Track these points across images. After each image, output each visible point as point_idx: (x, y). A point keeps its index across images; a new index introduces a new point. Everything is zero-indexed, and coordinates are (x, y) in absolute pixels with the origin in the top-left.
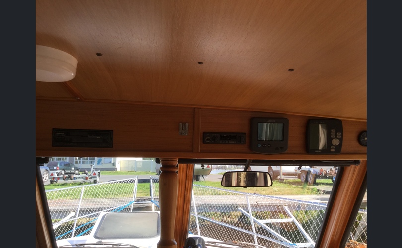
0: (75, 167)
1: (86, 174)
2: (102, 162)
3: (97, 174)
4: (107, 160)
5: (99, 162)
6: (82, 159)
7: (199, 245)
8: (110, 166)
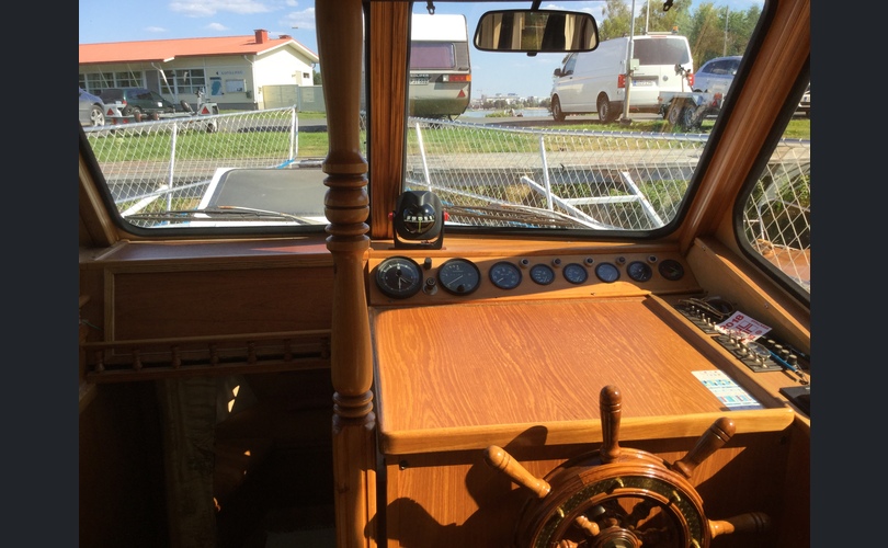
0: (163, 102)
1: (186, 110)
2: (223, 89)
3: (210, 110)
4: (234, 86)
5: (216, 89)
6: (175, 82)
7: (426, 206)
8: (241, 99)
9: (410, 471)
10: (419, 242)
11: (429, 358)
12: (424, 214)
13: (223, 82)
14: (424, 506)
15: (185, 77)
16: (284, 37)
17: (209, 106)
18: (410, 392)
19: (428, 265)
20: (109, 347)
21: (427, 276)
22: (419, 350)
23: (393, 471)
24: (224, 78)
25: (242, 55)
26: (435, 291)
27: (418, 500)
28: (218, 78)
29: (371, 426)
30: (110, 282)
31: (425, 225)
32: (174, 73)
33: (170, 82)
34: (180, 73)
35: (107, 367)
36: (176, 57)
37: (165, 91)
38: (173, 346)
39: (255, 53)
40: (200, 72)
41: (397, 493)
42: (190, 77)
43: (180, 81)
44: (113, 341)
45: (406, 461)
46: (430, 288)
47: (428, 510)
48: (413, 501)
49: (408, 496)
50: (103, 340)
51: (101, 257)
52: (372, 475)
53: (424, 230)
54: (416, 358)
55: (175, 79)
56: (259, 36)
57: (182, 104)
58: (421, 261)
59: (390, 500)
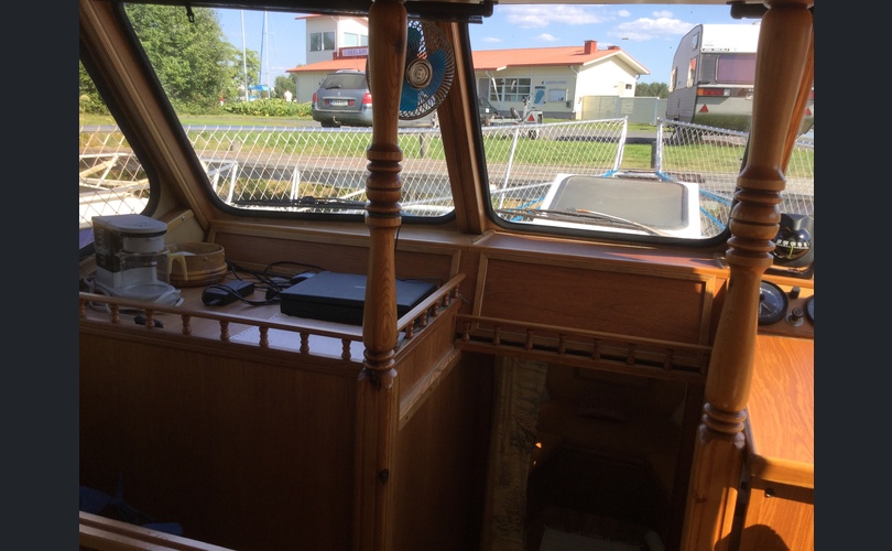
0: (491, 108)
1: (514, 117)
2: (545, 98)
3: (536, 118)
4: (557, 95)
5: (538, 98)
6: (503, 90)
7: (802, 231)
8: (561, 108)
9: (774, 501)
10: (786, 269)
11: (796, 392)
12: (797, 240)
13: (546, 91)
14: (784, 538)
15: (513, 86)
16: (612, 48)
17: (535, 115)
18: (778, 422)
19: (794, 294)
20: (476, 320)
21: (793, 305)
22: (785, 381)
23: (757, 495)
24: (548, 87)
25: (569, 65)
26: (801, 323)
27: (778, 532)
28: (543, 87)
29: (740, 445)
30: (484, 264)
31: (797, 252)
32: (504, 81)
33: (499, 90)
34: (509, 81)
35: (472, 338)
36: (509, 66)
37: (494, 98)
38: (529, 329)
39: (582, 64)
40: (526, 82)
41: (757, 517)
42: (518, 86)
43: (508, 89)
44: (479, 317)
45: (773, 490)
46: (794, 318)
47: (787, 544)
48: (773, 532)
49: (769, 524)
50: (471, 314)
51: (478, 242)
52: (734, 494)
53: (795, 256)
54: (781, 389)
55: (504, 87)
56: (589, 47)
57: (512, 111)
58: (787, 289)
59: (749, 522)
